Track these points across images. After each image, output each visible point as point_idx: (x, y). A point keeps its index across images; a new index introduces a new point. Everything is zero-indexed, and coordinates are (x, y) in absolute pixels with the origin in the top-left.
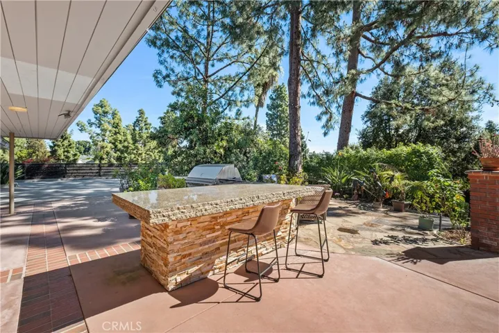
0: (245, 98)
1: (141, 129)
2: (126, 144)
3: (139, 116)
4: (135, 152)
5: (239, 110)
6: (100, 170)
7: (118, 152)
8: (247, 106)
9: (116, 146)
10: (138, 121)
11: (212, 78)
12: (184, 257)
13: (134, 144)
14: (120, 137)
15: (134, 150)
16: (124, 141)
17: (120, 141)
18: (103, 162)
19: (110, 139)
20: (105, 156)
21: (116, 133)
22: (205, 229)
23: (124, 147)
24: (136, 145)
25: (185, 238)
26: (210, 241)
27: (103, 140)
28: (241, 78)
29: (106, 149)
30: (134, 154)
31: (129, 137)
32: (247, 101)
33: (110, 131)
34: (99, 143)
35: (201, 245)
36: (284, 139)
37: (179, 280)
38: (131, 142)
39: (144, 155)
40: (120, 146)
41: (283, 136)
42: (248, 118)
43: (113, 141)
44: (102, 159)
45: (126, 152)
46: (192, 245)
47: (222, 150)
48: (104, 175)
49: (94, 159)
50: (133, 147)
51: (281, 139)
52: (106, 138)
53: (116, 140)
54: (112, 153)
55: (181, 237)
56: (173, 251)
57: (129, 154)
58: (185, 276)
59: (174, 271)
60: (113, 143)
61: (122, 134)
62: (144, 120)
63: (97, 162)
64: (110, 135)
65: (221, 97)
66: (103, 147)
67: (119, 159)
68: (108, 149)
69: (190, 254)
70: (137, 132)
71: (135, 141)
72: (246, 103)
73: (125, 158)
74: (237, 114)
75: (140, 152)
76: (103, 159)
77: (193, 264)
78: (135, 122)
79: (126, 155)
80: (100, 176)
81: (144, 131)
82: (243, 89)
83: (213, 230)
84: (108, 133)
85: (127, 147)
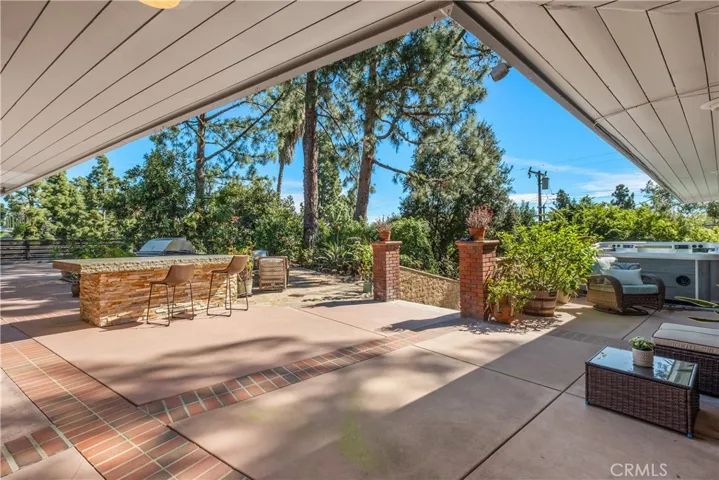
0: (261, 152)
1: (102, 186)
2: (74, 210)
3: (97, 165)
4: (90, 222)
5: (252, 167)
6: (28, 250)
7: (59, 223)
8: (263, 162)
9: (55, 213)
10: (95, 173)
11: (213, 121)
12: (115, 303)
13: (88, 210)
14: (62, 199)
15: (87, 219)
16: (71, 205)
17: (64, 205)
18: (31, 238)
19: (44, 201)
20: (34, 229)
21: (55, 192)
22: (134, 285)
23: (69, 214)
24: (93, 211)
25: (115, 290)
26: (139, 294)
27: (31, 203)
28: (252, 125)
29: (36, 219)
30: (89, 226)
31: (80, 198)
32: (263, 156)
33: (44, 189)
34: (23, 208)
35: (130, 296)
36: (328, 206)
37: (110, 319)
38: (83, 206)
39: (106, 227)
40: (62, 213)
41: (327, 201)
42: (266, 178)
43: (50, 205)
44: (28, 233)
45: (74, 222)
46: (122, 296)
47: (194, 223)
48: (35, 258)
49: (15, 234)
50: (87, 215)
51: (325, 206)
52: (36, 200)
53: (55, 204)
54: (48, 224)
55: (111, 289)
56: (103, 298)
57: (81, 225)
58: (116, 318)
59: (105, 313)
60: (49, 209)
61: (67, 193)
62: (107, 172)
63: (19, 238)
64: (44, 194)
65: (226, 148)
66: (30, 215)
67: (61, 234)
68: (41, 218)
69: (120, 303)
70: (94, 191)
71: (90, 205)
72: (261, 159)
73: (73, 231)
74: (249, 173)
75: (100, 223)
76: (32, 234)
77: (123, 310)
78: (91, 176)
79: (74, 227)
80: (27, 258)
81: (107, 188)
82: (255, 140)
83: (143, 286)
84: (40, 191)
85: (76, 215)
